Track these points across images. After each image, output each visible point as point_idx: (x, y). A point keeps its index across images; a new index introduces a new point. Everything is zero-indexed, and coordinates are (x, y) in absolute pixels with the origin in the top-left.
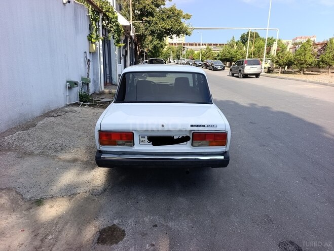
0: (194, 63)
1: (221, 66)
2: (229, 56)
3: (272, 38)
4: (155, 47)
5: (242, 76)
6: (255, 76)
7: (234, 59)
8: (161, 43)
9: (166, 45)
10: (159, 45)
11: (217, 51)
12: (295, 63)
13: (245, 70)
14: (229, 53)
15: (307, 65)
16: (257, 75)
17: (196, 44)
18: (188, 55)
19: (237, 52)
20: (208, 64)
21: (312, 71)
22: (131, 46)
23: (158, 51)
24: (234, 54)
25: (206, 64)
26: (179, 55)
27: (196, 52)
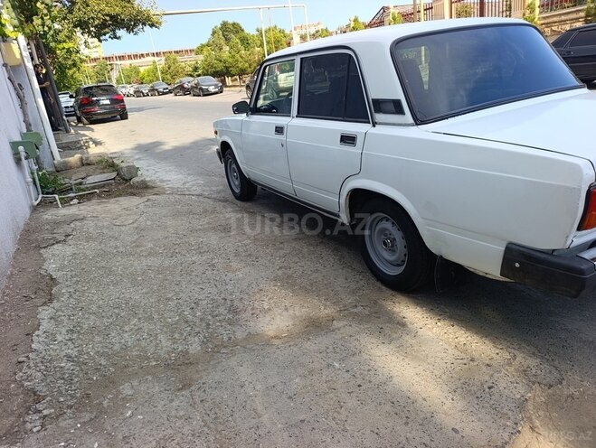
0: (153, 90)
1: (216, 86)
2: (220, 66)
11: (187, 62)
14: (221, 61)
17: (130, 57)
18: (128, 76)
20: (185, 86)
25: (181, 87)
27: (142, 70)
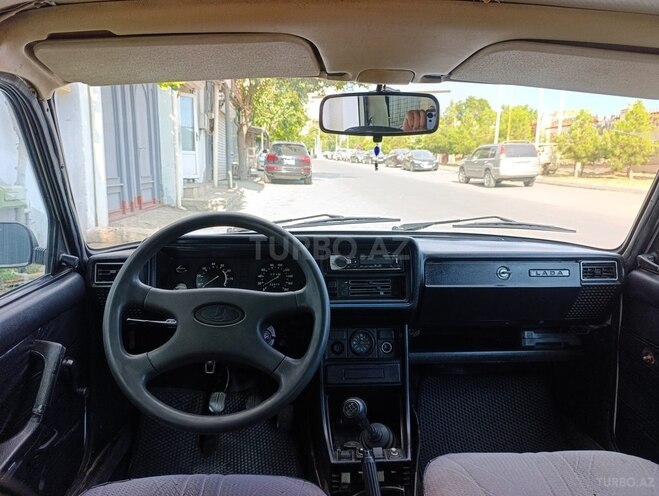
1: (431, 162)
3: (527, 106)
4: (284, 124)
5: (493, 183)
6: (521, 183)
7: (457, 148)
8: (298, 114)
9: (307, 119)
10: (295, 119)
12: (617, 151)
13: (500, 168)
15: (644, 156)
16: (528, 181)
19: (462, 132)
21: (644, 172)
22: (223, 109)
23: (291, 132)
24: (457, 136)
25: (395, 158)
26: (334, 144)
